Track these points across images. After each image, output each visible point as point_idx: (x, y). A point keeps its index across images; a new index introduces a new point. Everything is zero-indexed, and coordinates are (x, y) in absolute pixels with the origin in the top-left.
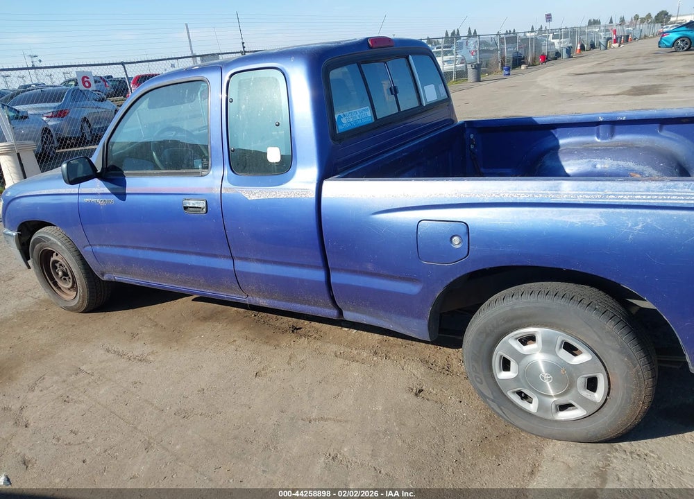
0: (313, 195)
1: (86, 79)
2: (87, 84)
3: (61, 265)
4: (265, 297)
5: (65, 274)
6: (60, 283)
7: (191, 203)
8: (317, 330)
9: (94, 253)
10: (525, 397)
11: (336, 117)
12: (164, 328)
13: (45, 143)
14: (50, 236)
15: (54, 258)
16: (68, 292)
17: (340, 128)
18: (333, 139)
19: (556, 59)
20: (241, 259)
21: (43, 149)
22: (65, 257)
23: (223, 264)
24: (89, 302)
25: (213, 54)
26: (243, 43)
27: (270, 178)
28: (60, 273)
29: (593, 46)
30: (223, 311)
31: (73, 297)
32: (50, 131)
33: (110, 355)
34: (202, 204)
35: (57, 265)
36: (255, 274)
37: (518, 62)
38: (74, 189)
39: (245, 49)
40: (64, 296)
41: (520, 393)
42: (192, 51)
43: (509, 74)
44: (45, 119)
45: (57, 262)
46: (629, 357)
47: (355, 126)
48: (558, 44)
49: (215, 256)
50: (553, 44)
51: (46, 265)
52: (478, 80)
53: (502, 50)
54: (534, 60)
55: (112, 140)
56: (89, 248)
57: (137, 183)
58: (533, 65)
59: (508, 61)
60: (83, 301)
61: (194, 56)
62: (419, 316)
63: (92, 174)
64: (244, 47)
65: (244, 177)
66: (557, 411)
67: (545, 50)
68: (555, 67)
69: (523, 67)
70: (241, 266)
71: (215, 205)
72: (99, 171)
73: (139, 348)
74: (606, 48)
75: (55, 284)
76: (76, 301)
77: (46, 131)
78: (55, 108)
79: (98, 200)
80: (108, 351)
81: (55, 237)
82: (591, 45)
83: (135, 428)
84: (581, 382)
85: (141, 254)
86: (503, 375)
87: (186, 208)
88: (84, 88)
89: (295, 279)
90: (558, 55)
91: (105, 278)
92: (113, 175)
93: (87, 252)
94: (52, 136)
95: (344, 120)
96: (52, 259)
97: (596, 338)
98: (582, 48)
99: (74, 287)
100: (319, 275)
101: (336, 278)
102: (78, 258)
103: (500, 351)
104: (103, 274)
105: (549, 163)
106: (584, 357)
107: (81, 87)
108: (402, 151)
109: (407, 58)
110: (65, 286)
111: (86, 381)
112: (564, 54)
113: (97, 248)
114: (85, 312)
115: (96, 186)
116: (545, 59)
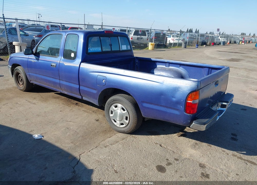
0: (78, 66)
1: (48, 27)
2: (48, 28)
3: (21, 77)
4: (66, 91)
5: (21, 80)
6: (20, 82)
7: (53, 64)
8: (82, 105)
9: (29, 75)
10: (115, 122)
11: (89, 48)
12: (43, 98)
13: (32, 44)
14: (20, 69)
15: (20, 75)
16: (21, 85)
17: (89, 51)
18: (87, 54)
19: (218, 45)
20: (62, 80)
21: (31, 46)
22: (22, 75)
23: (58, 81)
24: (26, 88)
25: (91, 25)
26: (102, 23)
27: (71, 61)
28: (20, 79)
29: (235, 42)
30: (60, 97)
31: (22, 87)
32: (35, 41)
33: (27, 101)
34: (55, 65)
35: (20, 77)
36: (64, 84)
37: (204, 43)
38: (27, 56)
39: (103, 25)
40: (20, 86)
41: (114, 120)
42: (85, 23)
43: (198, 47)
44: (34, 37)
45: (20, 76)
46: (132, 112)
47: (94, 51)
48: (222, 40)
49: (56, 79)
50: (219, 39)
51: (17, 77)
52: (185, 47)
53: (198, 39)
54: (210, 44)
55: (39, 46)
56: (28, 73)
57: (42, 57)
58: (209, 46)
59: (200, 43)
60: (24, 88)
61: (85, 25)
62: (96, 99)
63: (32, 53)
64: (102, 24)
65: (66, 59)
66: (120, 125)
67: (215, 41)
68: (216, 48)
69: (204, 46)
70: (62, 82)
71: (58, 65)
72: (34, 53)
73: (34, 101)
74: (239, 44)
75: (19, 82)
76: (23, 88)
77: (33, 41)
78: (38, 34)
79: (32, 61)
80: (26, 101)
81: (21, 69)
82: (234, 42)
83: (26, 116)
84: (124, 118)
85: (40, 76)
86: (111, 115)
87: (51, 65)
88: (47, 29)
89: (72, 87)
90: (220, 43)
91: (31, 82)
92: (37, 55)
93: (27, 74)
94: (35, 43)
95: (91, 50)
96: (19, 75)
97: (127, 107)
98: (230, 42)
99: (23, 84)
100: (78, 86)
101: (81, 88)
102: (25, 76)
103: (111, 109)
104: (31, 81)
105: (152, 71)
106: (126, 111)
107: (46, 29)
108: (110, 61)
109: (118, 37)
110: (21, 83)
111: (18, 106)
112: (222, 44)
113: (30, 73)
114: (24, 91)
115: (33, 57)
116: (214, 44)
